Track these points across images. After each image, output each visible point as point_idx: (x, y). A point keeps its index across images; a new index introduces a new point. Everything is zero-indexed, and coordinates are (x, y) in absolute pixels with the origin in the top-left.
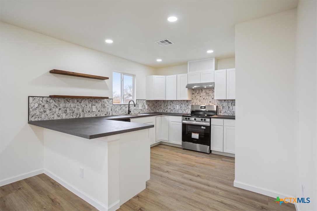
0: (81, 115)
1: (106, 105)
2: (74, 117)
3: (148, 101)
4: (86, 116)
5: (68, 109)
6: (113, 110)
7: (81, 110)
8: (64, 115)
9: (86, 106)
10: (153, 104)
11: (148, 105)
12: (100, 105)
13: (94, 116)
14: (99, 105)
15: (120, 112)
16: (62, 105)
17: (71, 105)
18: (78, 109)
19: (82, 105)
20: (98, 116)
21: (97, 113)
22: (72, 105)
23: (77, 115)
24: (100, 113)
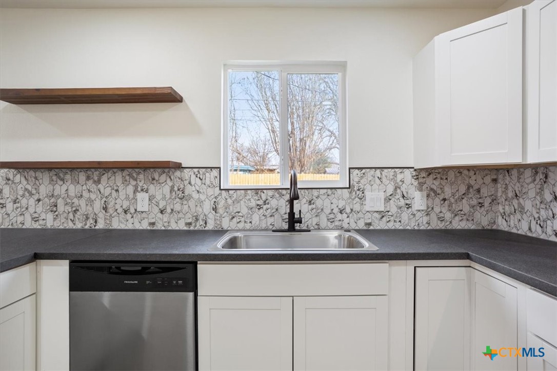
0: (99, 220)
1: (189, 190)
2: (79, 226)
3: (430, 171)
4: (116, 225)
5: (60, 202)
6: (221, 211)
7: (98, 205)
8: (50, 216)
9: (114, 193)
10: (469, 187)
11: (432, 193)
12: (167, 189)
13: (145, 226)
14: (162, 190)
15: (256, 218)
16: (44, 189)
17: (68, 188)
18: (90, 202)
19: (102, 191)
20: (159, 226)
21: (155, 216)
22: (73, 190)
23: (87, 218)
24: (165, 218)
